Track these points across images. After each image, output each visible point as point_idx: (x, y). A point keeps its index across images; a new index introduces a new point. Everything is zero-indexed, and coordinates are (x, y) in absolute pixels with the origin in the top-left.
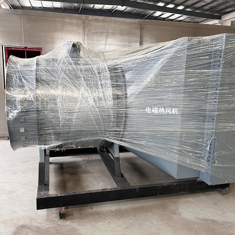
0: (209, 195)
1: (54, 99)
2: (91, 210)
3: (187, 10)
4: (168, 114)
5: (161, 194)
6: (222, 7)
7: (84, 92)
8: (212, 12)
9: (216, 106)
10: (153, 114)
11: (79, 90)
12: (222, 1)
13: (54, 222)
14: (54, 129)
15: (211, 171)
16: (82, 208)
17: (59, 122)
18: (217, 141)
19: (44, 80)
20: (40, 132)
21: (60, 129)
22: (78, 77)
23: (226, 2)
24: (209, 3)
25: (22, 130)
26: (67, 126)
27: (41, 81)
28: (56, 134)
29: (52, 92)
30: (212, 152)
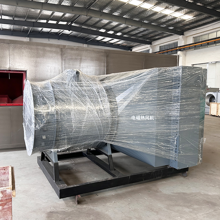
0: (175, 178)
1: (69, 113)
2: (97, 197)
3: (125, 36)
4: (147, 120)
5: (145, 180)
6: (152, 35)
7: (89, 107)
8: (144, 38)
9: (179, 113)
10: (136, 120)
11: (85, 105)
12: (152, 31)
13: (74, 207)
14: (68, 135)
15: (178, 159)
16: (89, 196)
17: (72, 129)
18: (181, 138)
19: (61, 99)
20: (57, 138)
21: (72, 135)
22: (84, 96)
23: (155, 31)
24: (142, 31)
25: (44, 137)
26: (77, 132)
27: (59, 99)
28: (68, 139)
29: (67, 107)
30: (178, 146)
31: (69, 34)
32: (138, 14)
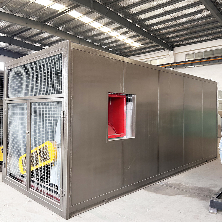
31: (3, 48)
32: (74, 28)
